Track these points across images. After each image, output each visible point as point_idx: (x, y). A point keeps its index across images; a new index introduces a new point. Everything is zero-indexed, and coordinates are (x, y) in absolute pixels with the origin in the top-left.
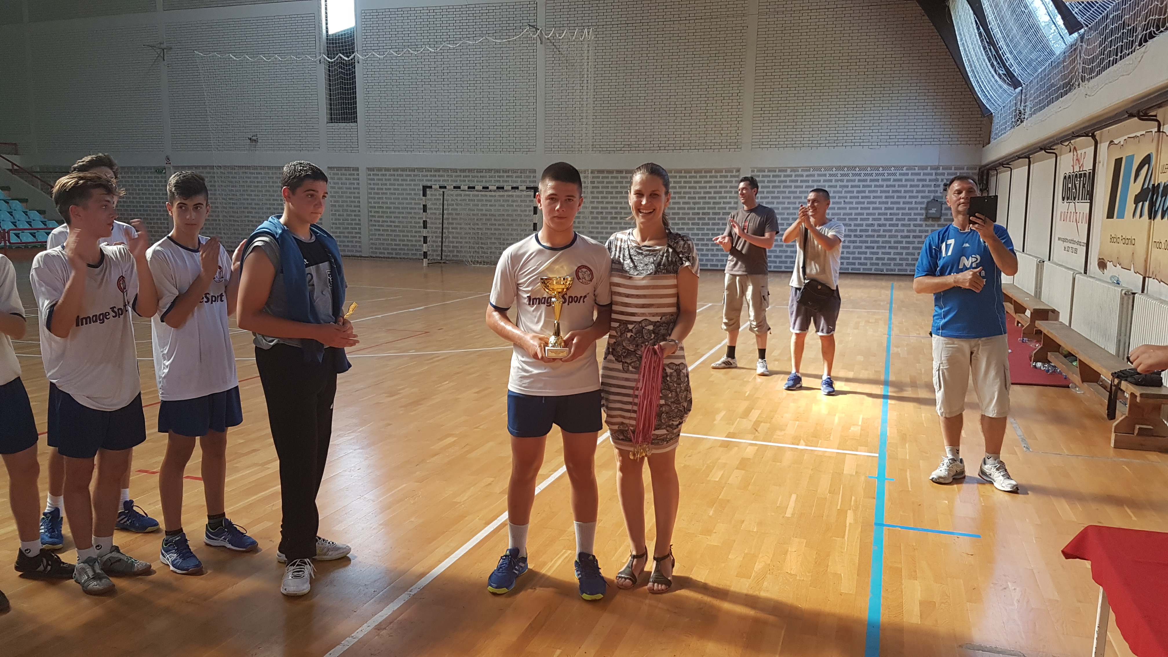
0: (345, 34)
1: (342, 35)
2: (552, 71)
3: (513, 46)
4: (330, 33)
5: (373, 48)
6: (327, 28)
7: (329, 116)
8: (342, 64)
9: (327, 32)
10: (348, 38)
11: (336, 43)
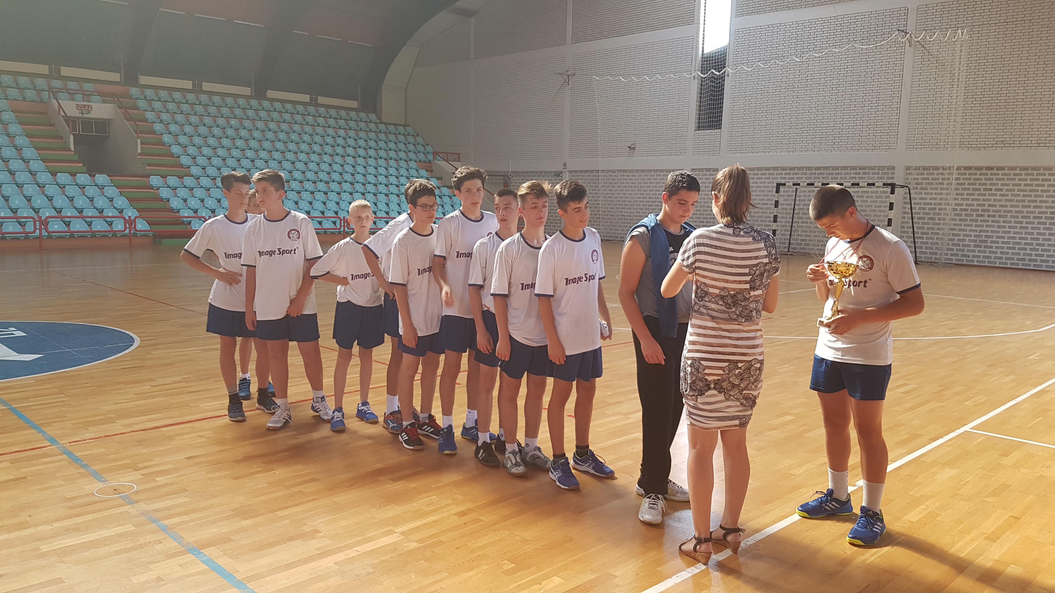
0: (718, 52)
1: (716, 53)
2: (920, 72)
3: (880, 50)
4: (705, 52)
5: (742, 62)
6: (703, 48)
7: (697, 125)
8: (714, 78)
9: (703, 51)
10: (721, 55)
11: (710, 60)
